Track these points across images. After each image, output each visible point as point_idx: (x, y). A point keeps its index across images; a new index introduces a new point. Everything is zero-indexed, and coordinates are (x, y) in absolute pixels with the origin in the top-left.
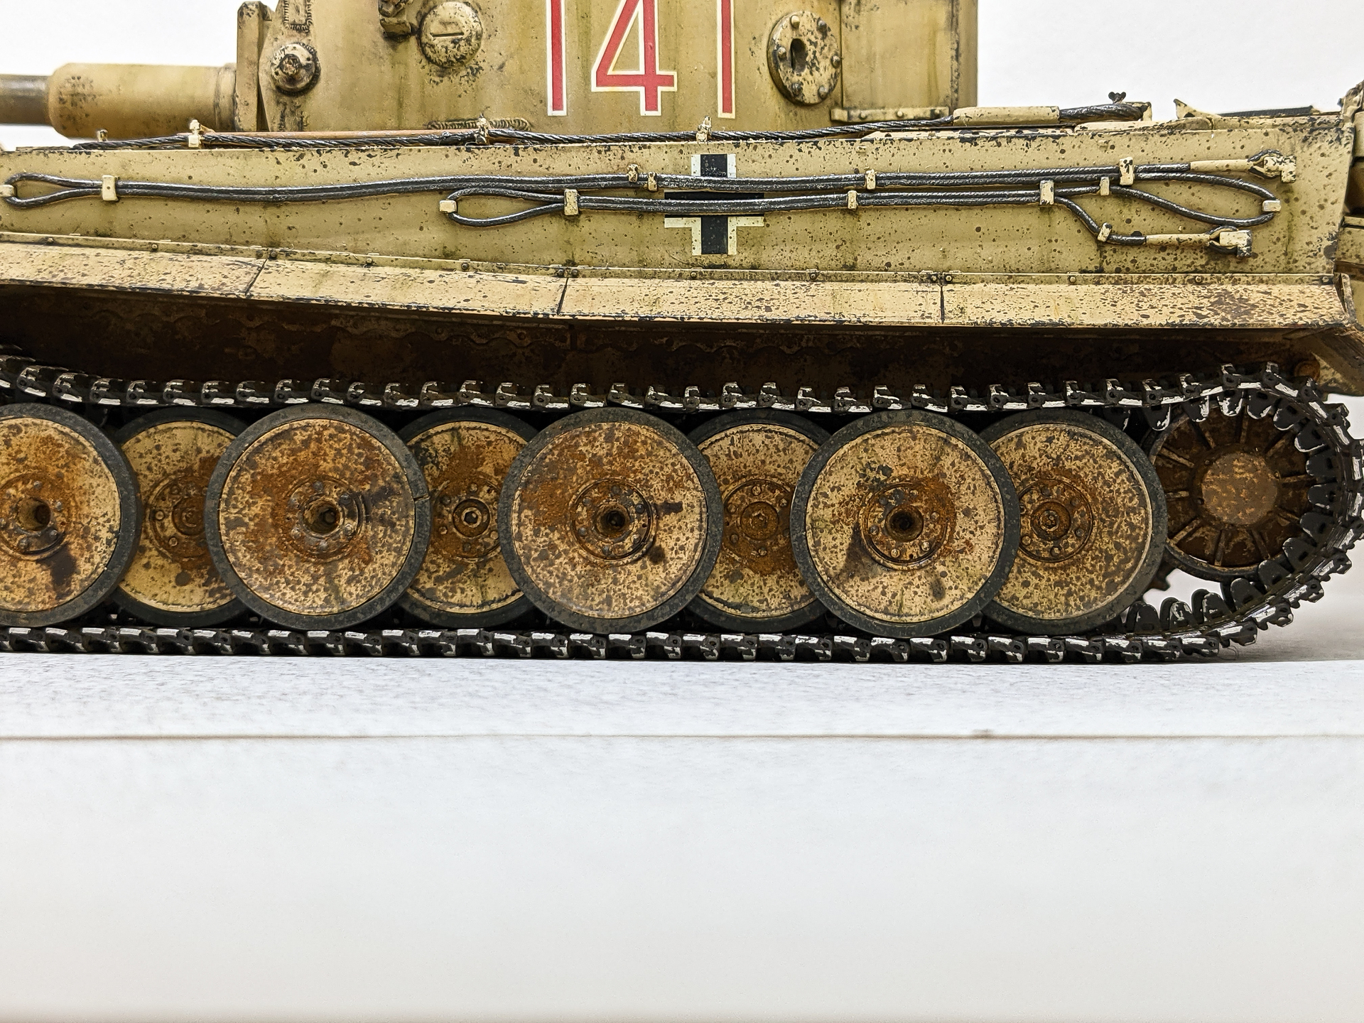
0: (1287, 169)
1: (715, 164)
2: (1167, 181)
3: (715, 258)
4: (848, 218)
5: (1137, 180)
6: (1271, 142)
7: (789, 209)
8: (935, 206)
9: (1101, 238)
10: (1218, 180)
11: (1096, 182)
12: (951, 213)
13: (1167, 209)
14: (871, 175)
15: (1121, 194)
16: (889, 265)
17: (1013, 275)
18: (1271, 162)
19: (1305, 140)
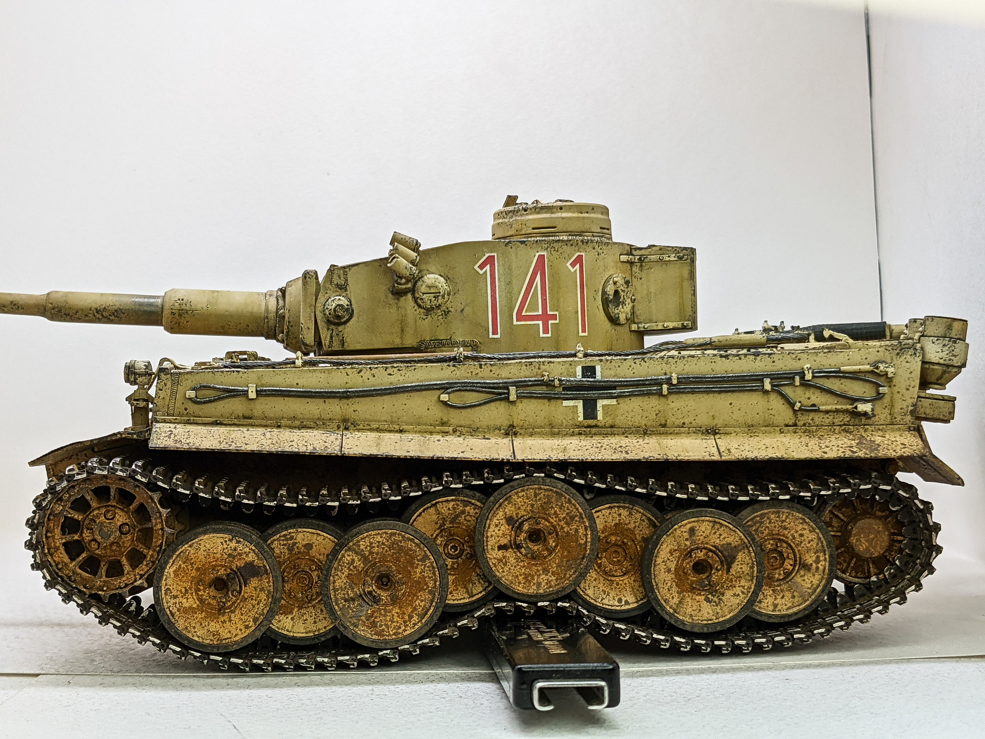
0: (891, 370)
1: (589, 371)
2: (828, 377)
3: (591, 422)
4: (662, 399)
5: (813, 377)
6: (880, 356)
7: (632, 395)
8: (708, 392)
9: (796, 408)
10: (854, 376)
11: (793, 378)
12: (716, 395)
13: (829, 392)
14: (674, 376)
15: (805, 384)
16: (684, 423)
17: (751, 429)
18: (882, 367)
19: (898, 354)
